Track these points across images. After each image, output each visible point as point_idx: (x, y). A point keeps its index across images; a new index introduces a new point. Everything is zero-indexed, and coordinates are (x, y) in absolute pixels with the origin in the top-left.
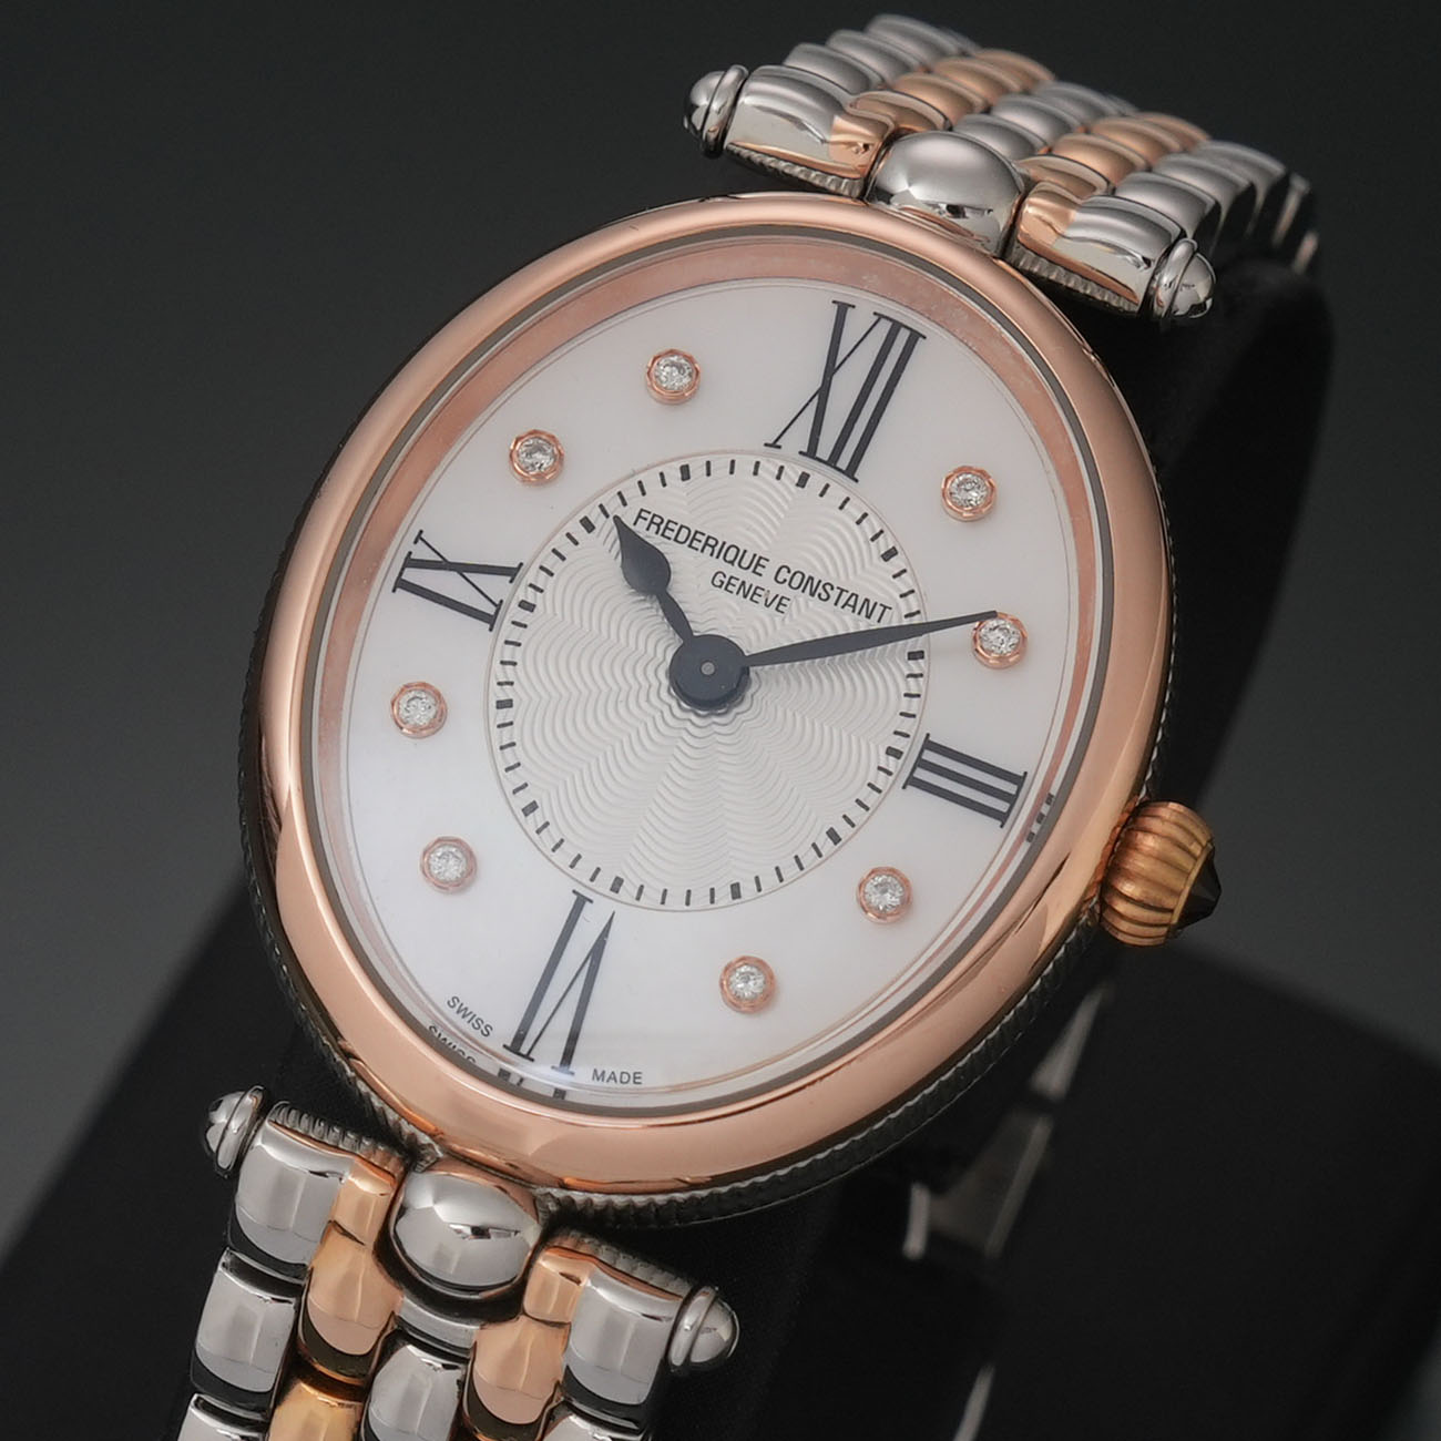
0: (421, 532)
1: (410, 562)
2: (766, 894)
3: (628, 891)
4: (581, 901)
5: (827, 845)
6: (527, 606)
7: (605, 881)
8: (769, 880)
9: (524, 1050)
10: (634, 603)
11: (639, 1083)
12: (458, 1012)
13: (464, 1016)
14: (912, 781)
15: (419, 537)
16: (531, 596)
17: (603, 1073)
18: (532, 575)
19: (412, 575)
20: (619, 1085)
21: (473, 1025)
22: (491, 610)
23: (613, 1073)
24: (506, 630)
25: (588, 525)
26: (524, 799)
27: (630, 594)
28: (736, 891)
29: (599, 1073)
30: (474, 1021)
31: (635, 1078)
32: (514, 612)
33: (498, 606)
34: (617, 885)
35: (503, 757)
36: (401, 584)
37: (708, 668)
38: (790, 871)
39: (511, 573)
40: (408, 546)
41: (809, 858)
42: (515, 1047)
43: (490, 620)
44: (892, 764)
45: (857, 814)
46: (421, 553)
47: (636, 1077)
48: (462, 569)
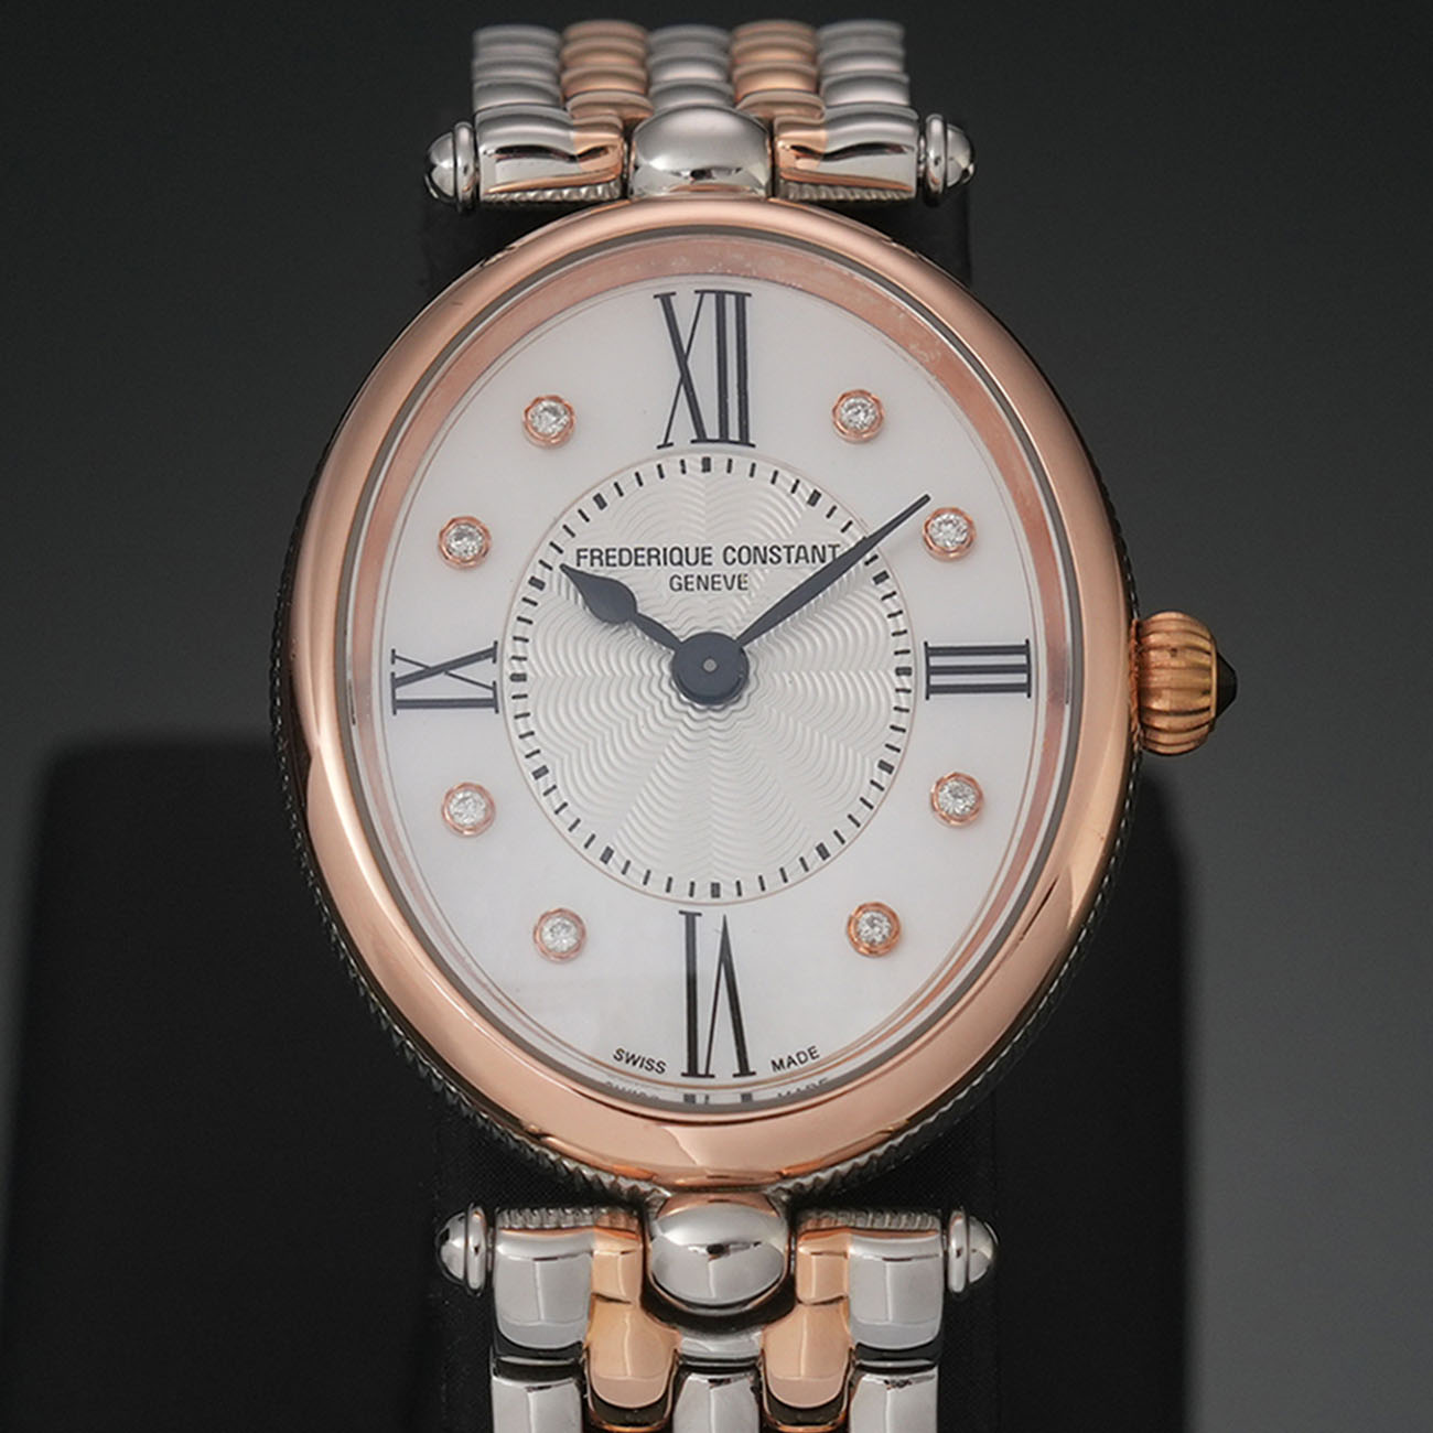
0: (393, 651)
1: (397, 682)
2: (850, 844)
3: (728, 891)
4: (691, 919)
5: (884, 778)
6: (518, 678)
7: (703, 892)
8: (847, 830)
9: (702, 1070)
10: (612, 634)
11: (818, 1056)
12: (628, 1061)
13: (635, 1063)
14: (932, 690)
15: (394, 657)
16: (518, 668)
17: (781, 1062)
18: (509, 649)
19: (404, 693)
20: (801, 1066)
21: (646, 1068)
22: (489, 694)
23: (790, 1057)
24: (510, 707)
25: (536, 583)
26: (597, 849)
27: (606, 627)
28: (823, 852)
29: (778, 1062)
30: (645, 1064)
31: (811, 1054)
32: (509, 688)
33: (494, 688)
34: (715, 890)
35: (562, 819)
36: (399, 705)
37: (710, 665)
38: (862, 814)
39: (491, 654)
40: (388, 668)
41: (873, 795)
42: (692, 1071)
43: (492, 703)
44: (906, 681)
45: (896, 739)
46: (403, 670)
47: (812, 1052)
48: (445, 668)
